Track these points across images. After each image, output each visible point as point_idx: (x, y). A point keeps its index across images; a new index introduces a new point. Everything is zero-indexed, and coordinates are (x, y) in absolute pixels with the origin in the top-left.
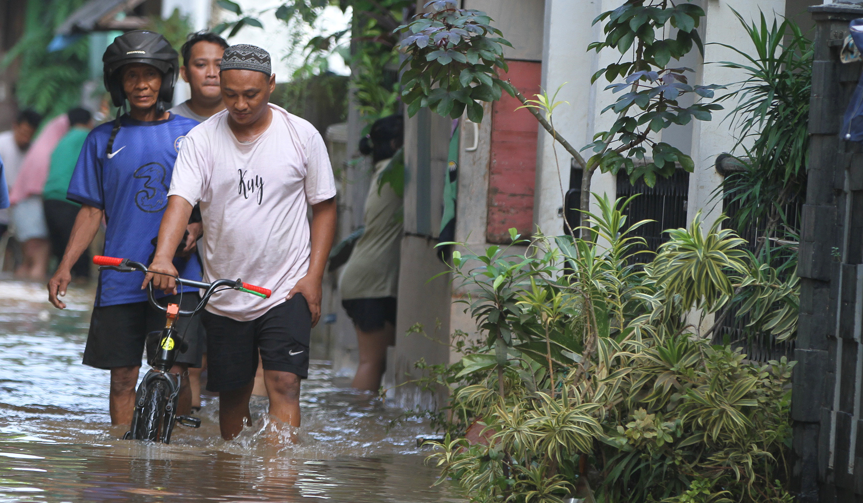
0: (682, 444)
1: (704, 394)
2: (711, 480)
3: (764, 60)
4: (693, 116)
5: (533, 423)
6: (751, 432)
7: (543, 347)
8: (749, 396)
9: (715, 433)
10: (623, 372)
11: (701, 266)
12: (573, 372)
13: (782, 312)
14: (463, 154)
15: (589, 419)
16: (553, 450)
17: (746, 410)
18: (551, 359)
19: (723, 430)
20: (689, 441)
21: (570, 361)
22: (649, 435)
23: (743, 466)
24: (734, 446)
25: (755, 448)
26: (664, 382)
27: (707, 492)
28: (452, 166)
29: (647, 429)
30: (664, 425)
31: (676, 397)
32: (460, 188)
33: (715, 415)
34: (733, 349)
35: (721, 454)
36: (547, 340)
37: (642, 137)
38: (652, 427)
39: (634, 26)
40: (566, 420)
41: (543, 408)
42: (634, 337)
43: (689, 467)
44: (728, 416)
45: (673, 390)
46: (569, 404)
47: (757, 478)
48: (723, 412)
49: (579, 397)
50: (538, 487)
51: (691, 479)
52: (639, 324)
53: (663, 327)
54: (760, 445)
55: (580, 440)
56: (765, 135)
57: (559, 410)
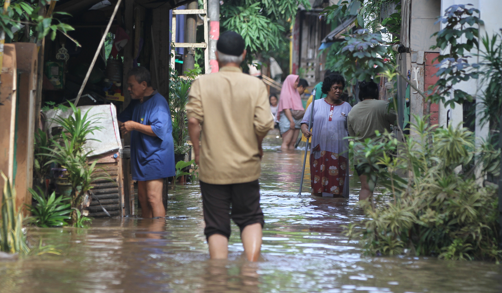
0: (450, 223)
1: (457, 201)
2: (463, 239)
3: (488, 52)
4: (470, 77)
5: (384, 216)
6: (480, 217)
7: (390, 182)
8: (478, 201)
9: (463, 218)
10: (425, 193)
11: (452, 144)
12: (403, 193)
13: (496, 163)
14: (412, 94)
15: (410, 214)
16: (394, 228)
17: (476, 208)
18: (393, 187)
19: (467, 217)
20: (452, 222)
21: (403, 188)
22: (432, 220)
23: (476, 233)
24: (472, 224)
25: (481, 224)
26: (441, 197)
27: (461, 244)
28: (407, 100)
29: (432, 217)
30: (439, 216)
31: (446, 203)
32: (411, 109)
33: (462, 210)
34: (469, 181)
35: (466, 228)
36: (392, 179)
37: (450, 87)
38: (434, 216)
39: (447, 38)
40: (400, 215)
41: (390, 210)
42: (429, 177)
43: (453, 233)
44: (468, 211)
45: (445, 200)
46: (401, 207)
47: (483, 237)
48: (466, 209)
49: (406, 204)
50: (390, 244)
51: (454, 239)
52: (432, 171)
53: (442, 173)
54: (483, 223)
55: (406, 223)
56: (490, 85)
57: (396, 210)
